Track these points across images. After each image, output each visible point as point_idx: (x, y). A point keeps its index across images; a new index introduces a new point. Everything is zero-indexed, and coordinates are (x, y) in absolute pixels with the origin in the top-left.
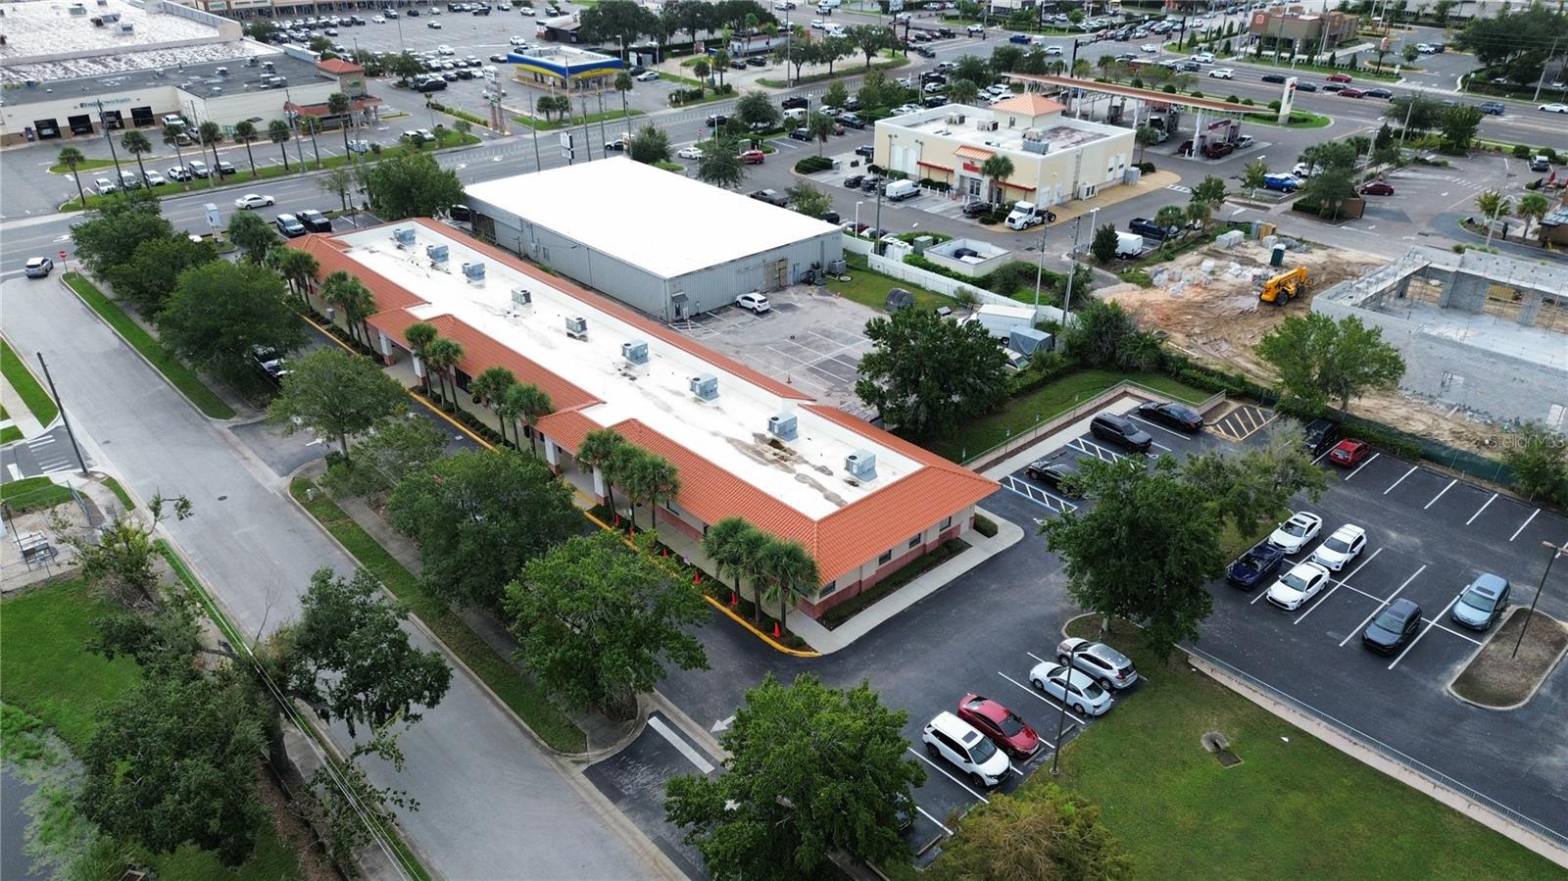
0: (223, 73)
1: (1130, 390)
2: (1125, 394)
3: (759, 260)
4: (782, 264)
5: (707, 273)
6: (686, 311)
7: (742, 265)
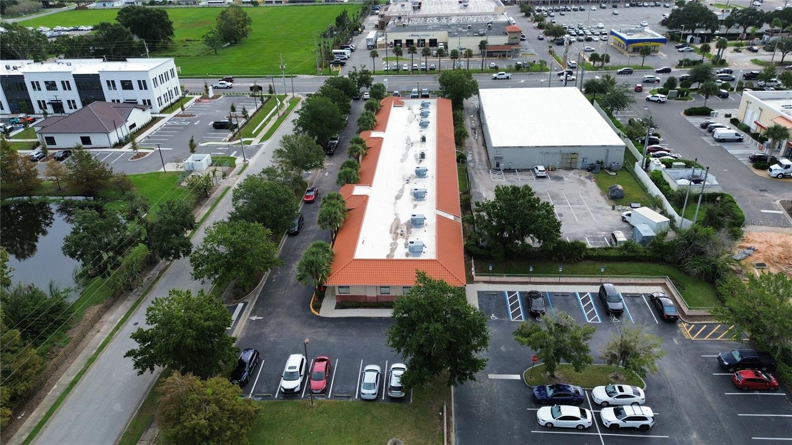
0: (469, 27)
1: (668, 284)
2: (664, 285)
3: (558, 150)
4: (574, 156)
5: (519, 149)
6: (502, 166)
7: (545, 150)
